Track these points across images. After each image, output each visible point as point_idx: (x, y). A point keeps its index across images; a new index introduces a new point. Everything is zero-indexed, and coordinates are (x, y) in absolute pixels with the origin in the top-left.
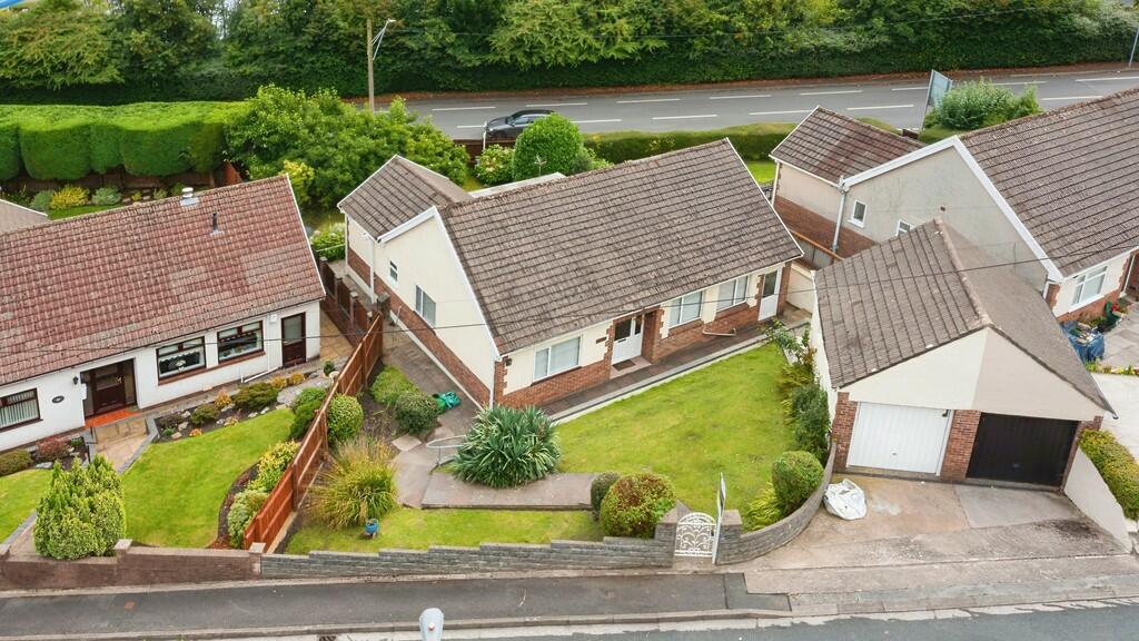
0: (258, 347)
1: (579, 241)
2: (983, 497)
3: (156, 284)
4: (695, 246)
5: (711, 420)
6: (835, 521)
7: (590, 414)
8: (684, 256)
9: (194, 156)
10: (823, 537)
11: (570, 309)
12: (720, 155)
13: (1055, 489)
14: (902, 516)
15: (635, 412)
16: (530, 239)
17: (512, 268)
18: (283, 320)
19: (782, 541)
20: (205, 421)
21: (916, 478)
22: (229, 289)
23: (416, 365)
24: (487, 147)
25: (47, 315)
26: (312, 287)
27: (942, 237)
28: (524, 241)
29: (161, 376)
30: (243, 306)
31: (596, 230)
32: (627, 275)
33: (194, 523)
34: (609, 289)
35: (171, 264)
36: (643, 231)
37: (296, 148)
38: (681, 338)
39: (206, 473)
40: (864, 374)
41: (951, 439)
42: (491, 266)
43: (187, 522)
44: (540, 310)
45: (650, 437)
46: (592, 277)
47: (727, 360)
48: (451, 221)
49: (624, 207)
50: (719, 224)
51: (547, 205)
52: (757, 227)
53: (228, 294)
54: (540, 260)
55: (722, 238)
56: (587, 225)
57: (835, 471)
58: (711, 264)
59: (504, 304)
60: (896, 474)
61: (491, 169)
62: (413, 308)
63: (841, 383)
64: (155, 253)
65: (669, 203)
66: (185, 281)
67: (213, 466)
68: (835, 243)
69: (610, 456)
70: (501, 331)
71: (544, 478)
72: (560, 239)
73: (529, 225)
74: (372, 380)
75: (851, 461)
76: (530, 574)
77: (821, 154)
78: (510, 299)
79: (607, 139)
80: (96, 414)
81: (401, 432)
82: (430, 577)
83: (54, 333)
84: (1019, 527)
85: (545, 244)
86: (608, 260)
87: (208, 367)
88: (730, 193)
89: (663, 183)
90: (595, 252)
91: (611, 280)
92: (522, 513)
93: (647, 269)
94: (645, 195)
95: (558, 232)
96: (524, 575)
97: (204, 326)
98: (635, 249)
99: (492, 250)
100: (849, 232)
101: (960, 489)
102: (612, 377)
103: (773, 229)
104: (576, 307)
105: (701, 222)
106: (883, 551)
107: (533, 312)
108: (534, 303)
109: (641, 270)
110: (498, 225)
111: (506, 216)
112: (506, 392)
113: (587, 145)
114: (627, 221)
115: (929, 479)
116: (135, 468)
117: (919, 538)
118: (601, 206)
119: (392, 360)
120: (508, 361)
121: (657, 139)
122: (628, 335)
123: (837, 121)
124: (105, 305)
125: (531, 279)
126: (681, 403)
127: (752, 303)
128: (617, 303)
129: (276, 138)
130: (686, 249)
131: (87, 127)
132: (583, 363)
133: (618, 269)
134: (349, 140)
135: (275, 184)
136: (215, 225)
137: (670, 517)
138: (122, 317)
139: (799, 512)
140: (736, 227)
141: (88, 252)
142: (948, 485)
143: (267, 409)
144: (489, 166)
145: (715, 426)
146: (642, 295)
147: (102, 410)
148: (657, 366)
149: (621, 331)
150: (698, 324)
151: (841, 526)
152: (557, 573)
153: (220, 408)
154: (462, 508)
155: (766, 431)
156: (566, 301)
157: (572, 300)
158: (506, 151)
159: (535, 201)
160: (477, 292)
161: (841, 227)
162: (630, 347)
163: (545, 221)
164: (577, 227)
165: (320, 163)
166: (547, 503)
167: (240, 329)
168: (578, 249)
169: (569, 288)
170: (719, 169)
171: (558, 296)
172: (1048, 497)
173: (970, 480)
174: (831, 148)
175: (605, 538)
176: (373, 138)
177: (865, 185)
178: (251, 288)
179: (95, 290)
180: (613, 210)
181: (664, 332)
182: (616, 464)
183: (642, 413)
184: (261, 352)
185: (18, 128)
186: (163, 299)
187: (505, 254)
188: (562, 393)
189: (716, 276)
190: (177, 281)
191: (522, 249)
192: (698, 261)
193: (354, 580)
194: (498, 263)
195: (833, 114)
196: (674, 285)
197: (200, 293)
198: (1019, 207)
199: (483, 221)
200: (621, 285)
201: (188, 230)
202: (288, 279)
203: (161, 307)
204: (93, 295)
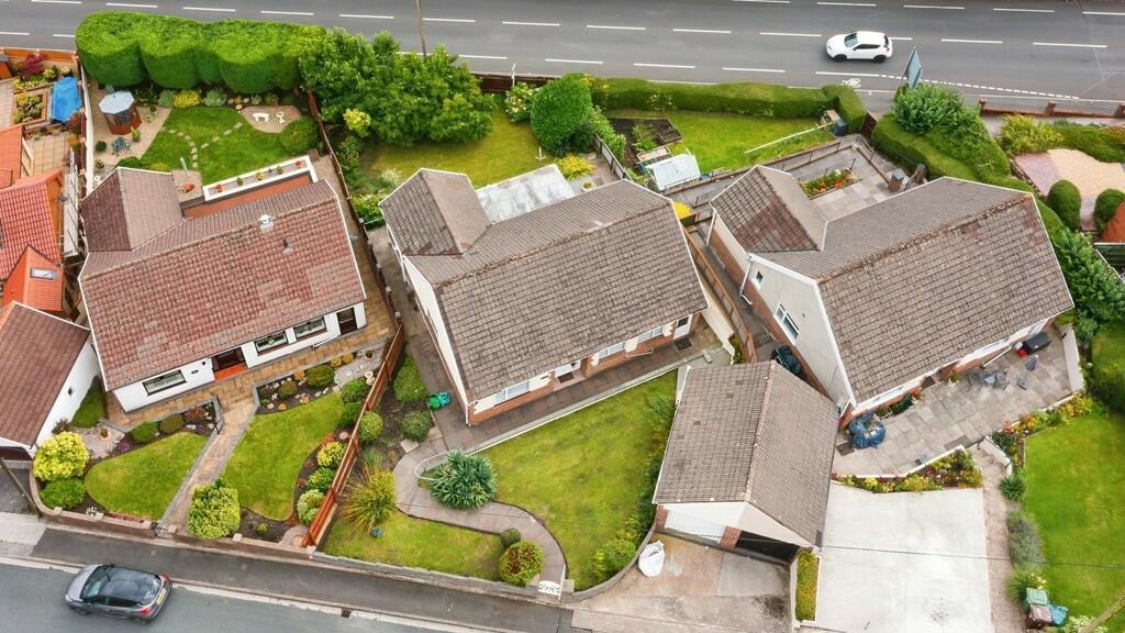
0: (323, 327)
1: (536, 308)
2: (737, 566)
3: (249, 294)
4: (625, 306)
5: (600, 463)
6: (639, 576)
8: (615, 315)
9: (279, 80)
11: (521, 365)
12: (662, 217)
13: (786, 564)
14: (681, 578)
15: (556, 441)
16: (499, 309)
17: (483, 334)
18: (338, 314)
20: (288, 397)
21: (704, 545)
22: (299, 296)
23: (427, 357)
24: (516, 84)
25: (179, 321)
26: (357, 293)
27: (767, 386)
29: (259, 350)
30: (309, 309)
32: (568, 334)
33: (280, 497)
34: (553, 346)
35: (258, 278)
36: (585, 296)
37: (356, 92)
38: (607, 363)
41: (725, 534)
43: (276, 495)
44: (500, 367)
45: (556, 474)
46: (540, 338)
48: (443, 297)
49: (574, 275)
50: (646, 285)
51: (515, 278)
52: (677, 285)
53: (298, 300)
54: (505, 326)
55: (647, 297)
56: (543, 293)
57: (656, 532)
58: (634, 321)
59: (475, 364)
60: (693, 538)
63: (659, 500)
64: (246, 270)
65: (610, 267)
66: (269, 292)
67: (292, 446)
70: (471, 385)
72: (522, 307)
73: (499, 296)
75: (666, 527)
76: (459, 588)
77: (744, 217)
78: (480, 360)
80: (220, 370)
81: (407, 438)
83: (187, 335)
84: (743, 599)
86: (554, 323)
87: (290, 342)
88: (663, 253)
89: (610, 249)
90: (547, 316)
91: (555, 339)
94: (592, 262)
95: (521, 301)
96: (455, 587)
98: (577, 311)
99: (470, 320)
100: (751, 285)
101: (729, 557)
102: (556, 389)
103: (690, 286)
104: (525, 363)
105: (633, 283)
106: (657, 606)
107: (494, 369)
108: (497, 362)
109: (579, 329)
110: (477, 299)
111: (483, 289)
112: (475, 413)
114: (575, 287)
115: (713, 546)
116: (246, 438)
117: (682, 599)
119: (411, 349)
120: (475, 403)
123: (765, 188)
124: (216, 313)
125: (497, 342)
126: (587, 439)
127: (667, 334)
128: (556, 358)
129: (340, 85)
130: (617, 308)
132: (531, 389)
133: (562, 330)
134: (398, 97)
135: (329, 206)
136: (286, 245)
137: (535, 581)
138: (229, 322)
140: (660, 285)
141: (200, 271)
142: (720, 553)
143: (327, 389)
145: (599, 470)
146: (576, 350)
147: (224, 365)
148: (589, 380)
150: (622, 353)
151: (641, 582)
152: (473, 589)
153: (298, 382)
154: (431, 521)
155: (630, 480)
156: (519, 359)
157: (524, 358)
158: (531, 92)
161: (747, 279)
166: (481, 527)
168: (534, 315)
169: (523, 348)
171: (514, 355)
172: (778, 571)
173: (738, 549)
174: (753, 214)
178: (314, 295)
179: (209, 301)
181: (594, 363)
183: (560, 444)
186: (254, 306)
187: (480, 323)
188: (517, 404)
189: (635, 331)
190: (263, 291)
191: (492, 318)
192: (624, 318)
193: (364, 572)
195: (764, 179)
196: (602, 340)
197: (279, 301)
198: (845, 345)
199: (466, 295)
200: (562, 343)
201: (267, 249)
202: (339, 287)
203: (254, 312)
204: (208, 305)
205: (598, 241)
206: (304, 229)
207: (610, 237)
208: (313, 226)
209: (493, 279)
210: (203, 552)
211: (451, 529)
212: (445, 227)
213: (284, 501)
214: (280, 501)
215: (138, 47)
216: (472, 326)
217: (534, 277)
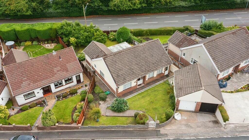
0: (72, 81)
1: (130, 63)
2: (201, 115)
3: (51, 71)
4: (152, 63)
5: (155, 99)
6: (176, 120)
7: (134, 96)
8: (150, 65)
9: (52, 35)
10: (173, 123)
11: (129, 77)
12: (157, 43)
13: (214, 114)
14: (187, 119)
15: (142, 96)
16: (121, 63)
17: (118, 70)
18: (76, 76)
19: (166, 124)
20: (65, 97)
21: (190, 112)
22: (65, 71)
23: (102, 85)
24: (111, 32)
25: (33, 78)
26: (80, 70)
27: (198, 67)
28: (120, 64)
29: (55, 87)
30: (68, 74)
31: (133, 61)
32: (139, 70)
34: (136, 73)
35: (53, 67)
36: (142, 60)
37: (72, 34)
38: (150, 80)
39: (67, 108)
40: (181, 96)
41: (196, 106)
42: (114, 69)
44: (123, 78)
45: (144, 102)
46: (133, 71)
47: (158, 85)
48: (106, 60)
49: (138, 55)
50: (157, 58)
51: (124, 56)
52: (164, 58)
53: (65, 72)
54: (123, 68)
55: (157, 61)
56: (131, 60)
57: (176, 110)
58: (155, 66)
59: (117, 77)
60: (187, 111)
62: (100, 74)
63: (177, 97)
65: (147, 54)
66: (57, 70)
67: (68, 106)
68: (179, 60)
69: (137, 106)
70: (117, 82)
71: (126, 111)
72: (126, 63)
73: (120, 60)
74: (94, 88)
75: (179, 108)
76: (125, 129)
77: (177, 42)
78: (118, 76)
79: (135, 31)
80: (45, 94)
81: (100, 100)
82: (109, 129)
83: (35, 81)
84: (206, 122)
85: (123, 64)
86: (136, 67)
87: (64, 85)
88: (159, 51)
89: (146, 50)
90: (133, 65)
91: (136, 71)
92: (123, 117)
93: (143, 68)
94: (142, 52)
95: (126, 62)
96: (124, 130)
97: (62, 79)
98: (141, 64)
100: (182, 58)
101: (198, 114)
102: (138, 88)
103: (167, 58)
104: (130, 77)
105: (153, 58)
106: (183, 126)
107: (122, 78)
108: (122, 76)
109: (142, 69)
110: (114, 61)
111: (116, 59)
112: (118, 92)
113: (131, 32)
114: (139, 58)
115: (192, 112)
117: (189, 124)
118: (134, 56)
119: (97, 84)
120: (118, 88)
122: (140, 80)
124: (43, 75)
125: (122, 72)
126: (150, 95)
127: (163, 72)
128: (138, 75)
129: (68, 32)
130: (151, 63)
131: (29, 29)
132: (132, 86)
133: (138, 69)
134: (83, 33)
136: (60, 58)
137: (148, 122)
138: (46, 78)
139: (169, 120)
140: (160, 58)
141: (37, 65)
142: (195, 113)
143: (76, 94)
145: (156, 100)
146: (142, 74)
148: (146, 85)
149: (139, 80)
150: (153, 77)
151: (177, 121)
152: (129, 129)
153: (67, 93)
154: (113, 116)
155: (165, 101)
156: (128, 76)
157: (129, 75)
158: (115, 33)
159: (121, 55)
160: (112, 75)
161: (181, 57)
162: (141, 82)
163: (123, 59)
164: (130, 60)
165: (77, 38)
166: (127, 116)
167: (68, 78)
168: (130, 65)
169: (129, 73)
170: (157, 46)
171: (127, 75)
172: (212, 115)
173: (199, 112)
174: (179, 40)
175: (137, 125)
176: (87, 32)
177: (185, 50)
178: (69, 71)
179: (40, 72)
180: (136, 56)
181: (147, 79)
183: (143, 97)
186: (53, 73)
187: (116, 67)
188: (128, 91)
189: (156, 69)
190: (55, 70)
191: (119, 66)
192: (153, 66)
193: (96, 130)
194: (115, 69)
196: (148, 71)
197: (60, 72)
198: (214, 59)
200: (138, 72)
202: (76, 68)
203: (53, 75)
204: (40, 73)
205: (142, 48)
206: (64, 54)
207: (145, 47)
208: (67, 54)
210: (47, 132)
211: (119, 117)
212: (102, 51)
213: (69, 118)
214: (68, 118)
215: (15, 29)
217: (128, 56)
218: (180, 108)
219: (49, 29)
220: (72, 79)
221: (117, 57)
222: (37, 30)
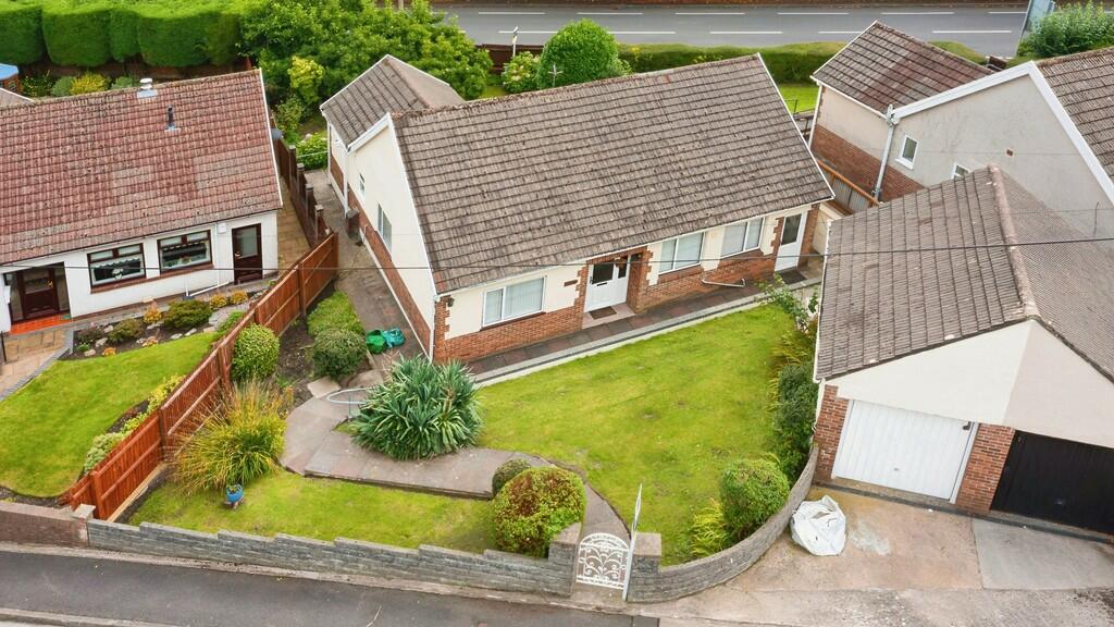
0: (208, 259)
1: (557, 165)
2: (1009, 541)
3: (96, 182)
4: (700, 179)
5: (680, 396)
6: (798, 553)
7: (542, 371)
8: (685, 190)
9: (211, 48)
10: (776, 577)
11: (532, 244)
12: (747, 73)
14: (891, 559)
15: (593, 374)
16: (497, 159)
17: (470, 191)
18: (234, 231)
19: (721, 578)
20: (123, 340)
21: (922, 503)
22: (176, 193)
23: (369, 293)
26: (269, 197)
27: (994, 190)
28: (489, 160)
29: (95, 283)
30: (188, 213)
31: (581, 152)
32: (610, 208)
33: (59, 463)
34: (586, 223)
35: (116, 162)
36: (637, 157)
37: (310, 43)
38: (674, 286)
39: (96, 402)
40: (859, 365)
41: (972, 460)
42: (446, 187)
43: (54, 460)
44: (495, 243)
45: (598, 410)
46: (565, 208)
47: (724, 318)
48: (406, 131)
49: (618, 128)
50: (733, 155)
51: (525, 120)
52: (780, 161)
53: (173, 198)
54: (506, 184)
55: (735, 171)
56: (570, 146)
57: (813, 482)
58: (716, 201)
59: (453, 233)
60: (896, 495)
61: (517, 78)
62: (376, 228)
63: (828, 374)
64: (101, 148)
65: (675, 125)
66: (129, 181)
67: (107, 395)
68: (878, 185)
70: (443, 265)
71: (453, 451)
72: (534, 160)
73: (499, 142)
74: (312, 308)
75: (839, 470)
77: (870, 77)
78: (462, 228)
79: (648, 51)
80: (25, 320)
81: (319, 376)
82: (277, 571)
84: (1051, 594)
85: (515, 165)
86: (588, 189)
87: (148, 277)
88: (753, 118)
89: (672, 102)
90: (576, 179)
91: (589, 213)
93: (635, 202)
94: (646, 115)
95: (532, 153)
96: (386, 584)
97: (140, 232)
98: (624, 177)
99: (449, 169)
100: (895, 172)
101: (980, 526)
102: (584, 327)
103: (800, 164)
104: (540, 243)
105: (711, 151)
106: (853, 608)
107: (486, 245)
108: (491, 235)
109: (628, 203)
110: (462, 140)
111: (473, 129)
112: (448, 336)
114: (619, 144)
115: (940, 506)
116: (29, 388)
117: (907, 594)
118: (590, 125)
119: (347, 286)
120: (450, 301)
121: (702, 54)
122: (610, 278)
123: (895, 40)
124: (36, 202)
125: (491, 206)
126: (650, 369)
127: (767, 250)
128: (592, 240)
130: (688, 181)
131: (106, 12)
132: (546, 309)
133: (600, 201)
134: (361, 37)
135: (245, 80)
136: (171, 121)
137: (570, 535)
138: (52, 217)
139: (747, 542)
140: (754, 158)
142: (963, 519)
143: (193, 330)
144: (516, 75)
145: (681, 403)
146: (625, 232)
147: (32, 315)
148: (641, 317)
149: (602, 273)
150: (696, 271)
151: (805, 564)
153: (146, 325)
155: (743, 417)
156: (529, 235)
157: (537, 234)
159: (510, 115)
160: (423, 217)
162: (613, 292)
163: (519, 138)
164: (558, 148)
165: (330, 62)
166: (449, 486)
167: (184, 238)
168: (554, 174)
169: (536, 219)
170: (744, 89)
171: (520, 227)
172: (1101, 550)
173: (994, 513)
174: (884, 71)
175: (487, 551)
176: (389, 37)
177: (919, 117)
178: (200, 193)
179: (28, 184)
180: (606, 130)
181: (652, 278)
182: (547, 443)
183: (601, 378)
184: (209, 265)
185: (41, 11)
186: (98, 195)
187: (465, 174)
188: (521, 342)
189: (720, 216)
190: (120, 180)
191: (486, 170)
192: (701, 196)
193: (191, 563)
194: (454, 185)
195: (892, 31)
196: (667, 224)
197: (142, 195)
199: (445, 134)
200: (601, 219)
201: (141, 125)
202: (242, 185)
203: (98, 208)
204: (25, 190)
205: (653, 89)
206: (203, 105)
207: (670, 87)
208: (217, 103)
209: (490, 118)
216: (451, 177)
217: (554, 123)
218: (846, 465)
219: (202, 15)
220: (207, 243)
221: (484, 119)
222: (145, 19)
